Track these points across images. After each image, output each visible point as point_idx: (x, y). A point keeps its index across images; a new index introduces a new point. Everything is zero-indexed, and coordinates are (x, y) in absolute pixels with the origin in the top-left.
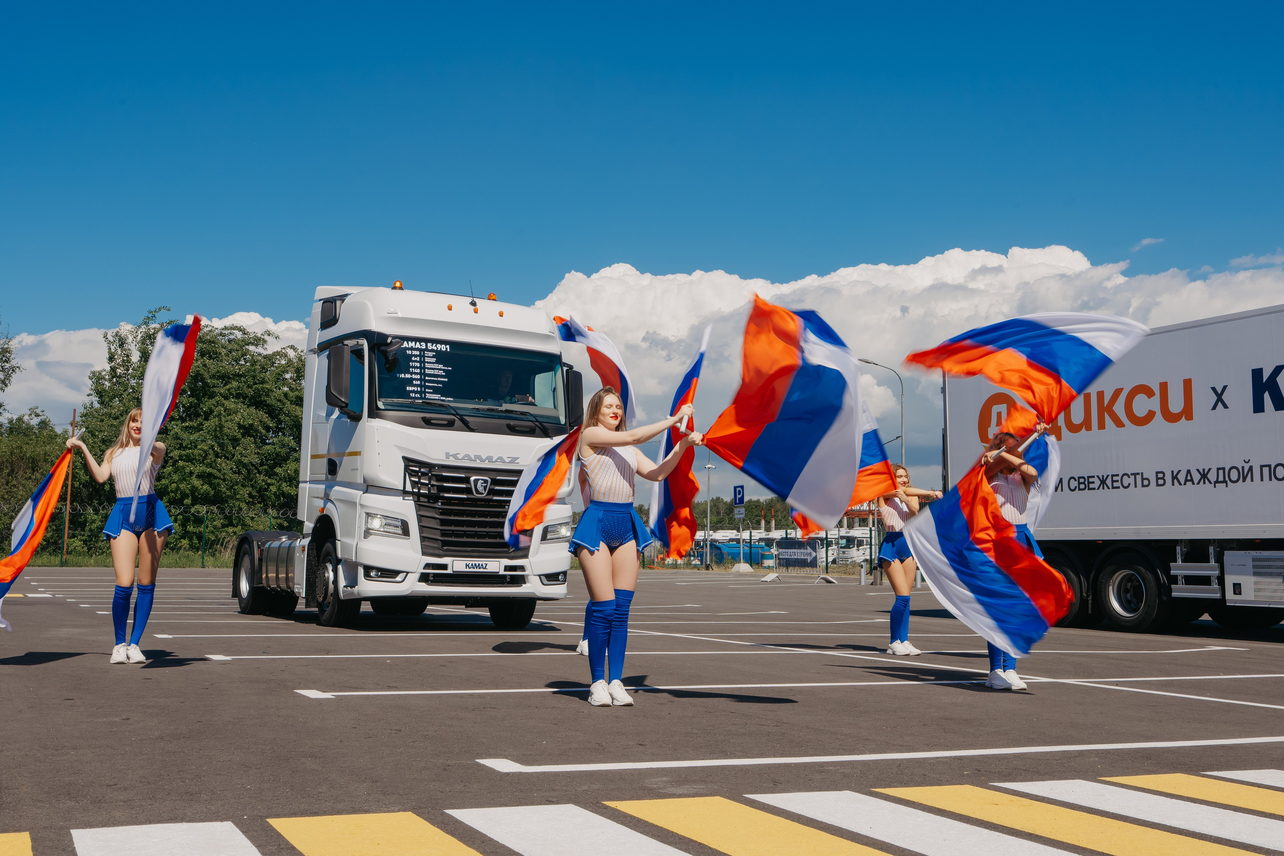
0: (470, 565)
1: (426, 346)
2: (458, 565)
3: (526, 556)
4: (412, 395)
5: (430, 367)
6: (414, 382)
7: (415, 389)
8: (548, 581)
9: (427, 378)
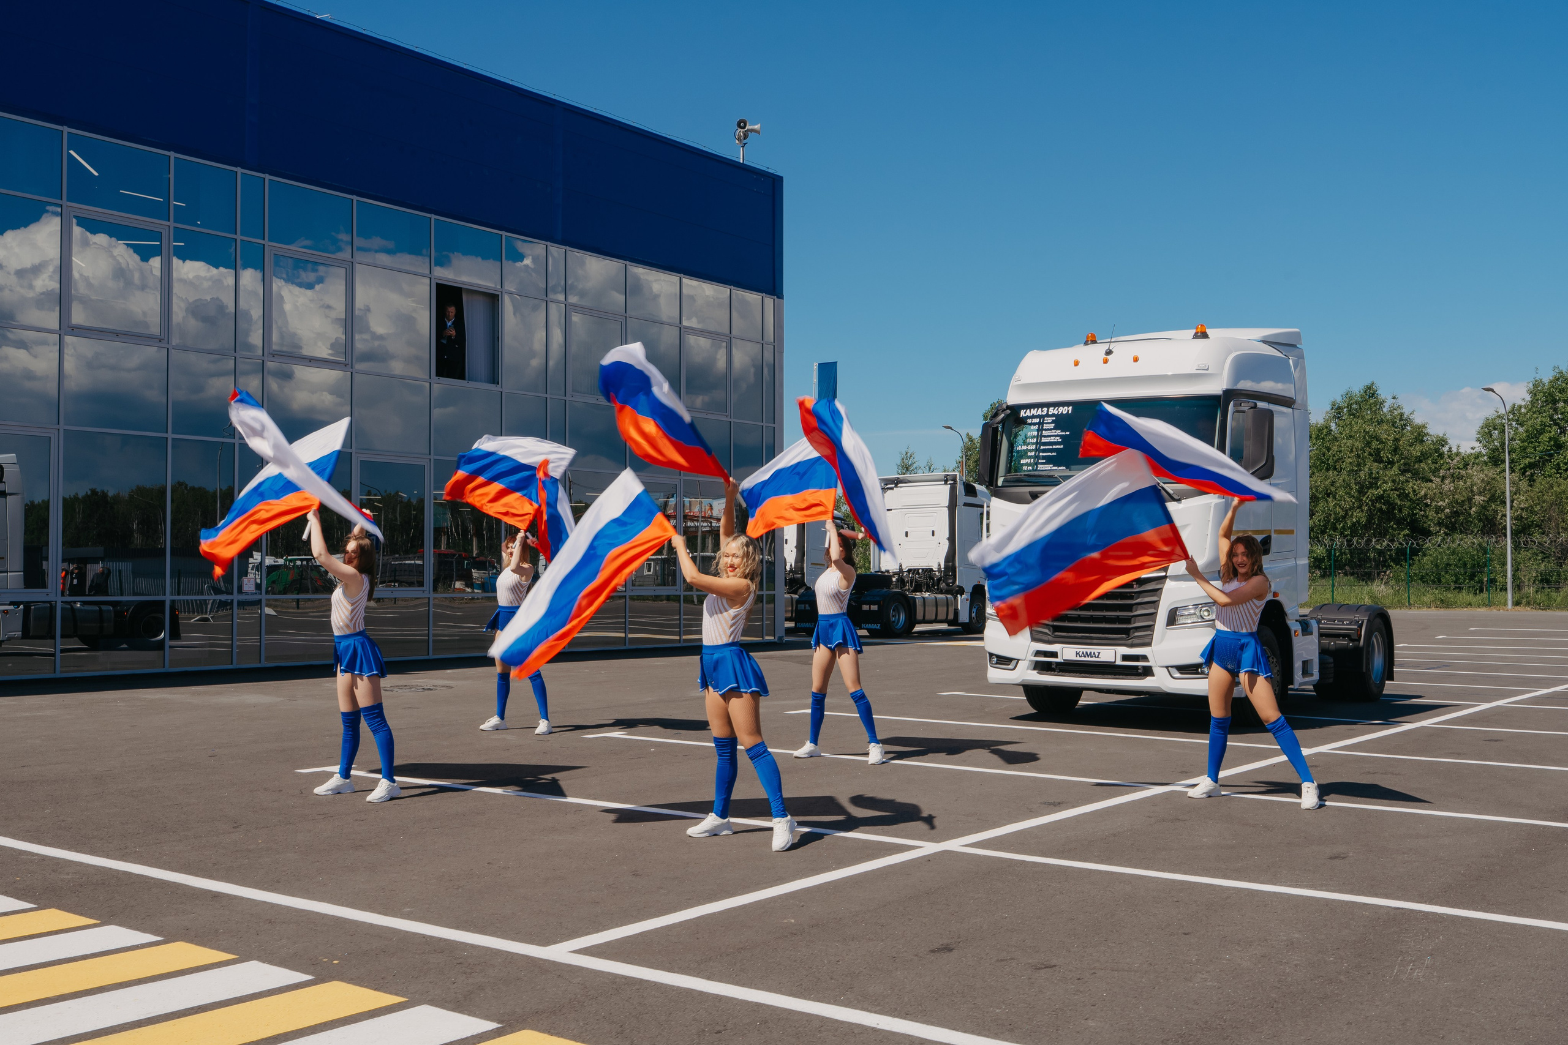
0: (1081, 654)
1: (1048, 411)
2: (1068, 652)
3: (1149, 644)
4: (1025, 468)
5: (1046, 434)
6: (1029, 454)
7: (1028, 461)
8: (1181, 673)
9: (1042, 447)
